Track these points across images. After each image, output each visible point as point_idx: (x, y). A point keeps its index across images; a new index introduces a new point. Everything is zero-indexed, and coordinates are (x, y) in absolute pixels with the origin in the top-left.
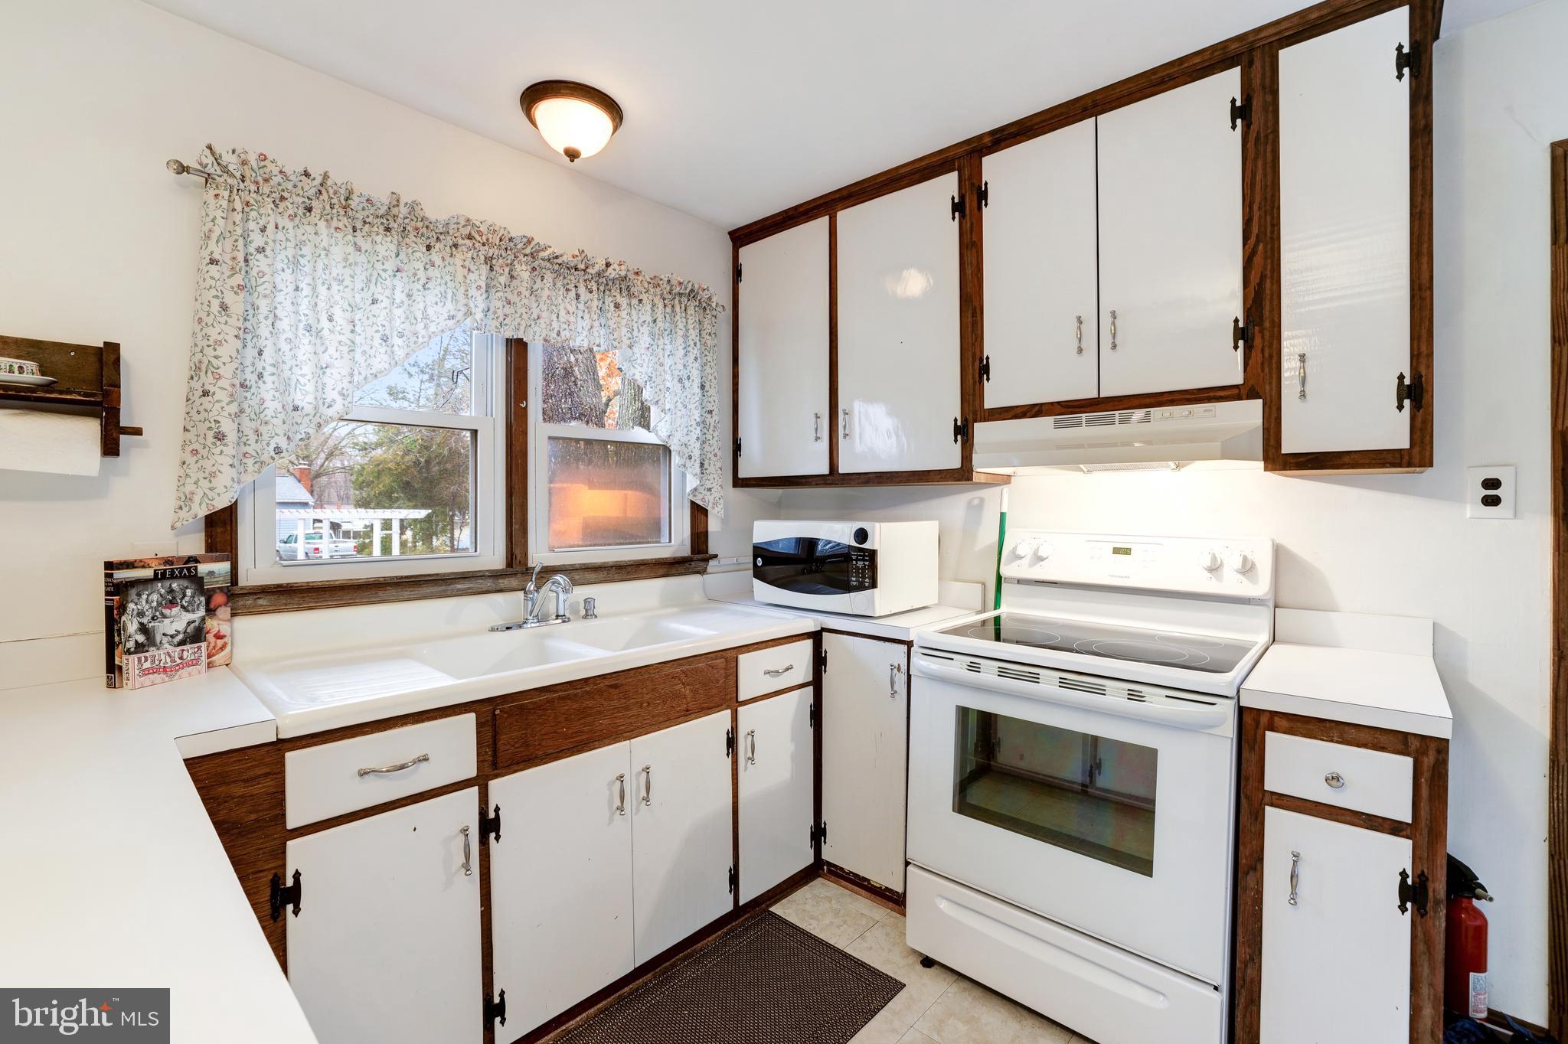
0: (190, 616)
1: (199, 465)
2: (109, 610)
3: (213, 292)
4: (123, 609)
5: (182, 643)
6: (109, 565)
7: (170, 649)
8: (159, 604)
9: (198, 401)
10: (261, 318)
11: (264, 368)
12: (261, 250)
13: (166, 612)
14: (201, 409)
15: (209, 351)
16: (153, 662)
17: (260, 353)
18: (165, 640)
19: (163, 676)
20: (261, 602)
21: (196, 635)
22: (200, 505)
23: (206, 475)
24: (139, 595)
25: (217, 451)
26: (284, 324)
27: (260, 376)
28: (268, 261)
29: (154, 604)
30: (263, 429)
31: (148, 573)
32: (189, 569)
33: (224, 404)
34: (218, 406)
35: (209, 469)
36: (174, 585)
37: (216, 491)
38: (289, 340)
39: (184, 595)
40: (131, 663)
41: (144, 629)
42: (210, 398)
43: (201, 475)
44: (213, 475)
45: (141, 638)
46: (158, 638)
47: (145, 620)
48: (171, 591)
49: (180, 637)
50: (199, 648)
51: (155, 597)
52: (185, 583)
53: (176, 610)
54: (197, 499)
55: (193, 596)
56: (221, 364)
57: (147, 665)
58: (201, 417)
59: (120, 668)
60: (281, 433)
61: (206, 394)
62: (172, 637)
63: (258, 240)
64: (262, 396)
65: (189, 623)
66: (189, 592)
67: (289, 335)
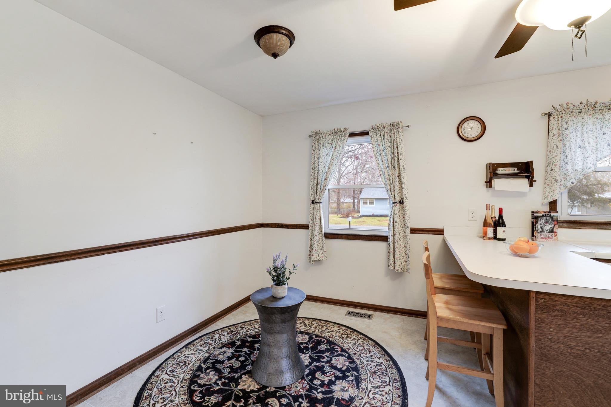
0: (551, 226)
1: (550, 188)
2: (533, 223)
3: (554, 143)
4: (537, 222)
5: (549, 232)
6: (533, 212)
7: (547, 233)
8: (544, 222)
9: (550, 172)
10: (567, 147)
11: (568, 161)
12: (567, 129)
13: (546, 224)
14: (551, 174)
15: (553, 159)
16: (543, 236)
17: (567, 157)
18: (546, 231)
19: (545, 240)
20: (564, 225)
21: (552, 231)
22: (550, 198)
23: (552, 191)
24: (540, 220)
25: (556, 184)
26: (573, 147)
27: (566, 163)
28: (569, 131)
29: (543, 222)
30: (568, 178)
31: (541, 215)
32: (549, 214)
33: (557, 172)
34: (556, 173)
35: (553, 189)
36: (547, 218)
37: (555, 195)
38: (574, 152)
39: (549, 221)
40: (539, 236)
41: (541, 228)
42: (553, 171)
43: (551, 191)
44: (554, 191)
45: (541, 230)
46: (544, 230)
47: (542, 226)
48: (547, 219)
49: (548, 231)
50: (552, 234)
51: (543, 220)
52: (550, 218)
53: (548, 224)
54: (549, 197)
55: (551, 221)
56: (556, 162)
57: (542, 236)
58: (551, 176)
59: (536, 237)
60: (573, 178)
61: (552, 170)
62: (547, 231)
63: (565, 126)
64: (567, 168)
65: (550, 228)
66: (550, 220)
67: (574, 150)
